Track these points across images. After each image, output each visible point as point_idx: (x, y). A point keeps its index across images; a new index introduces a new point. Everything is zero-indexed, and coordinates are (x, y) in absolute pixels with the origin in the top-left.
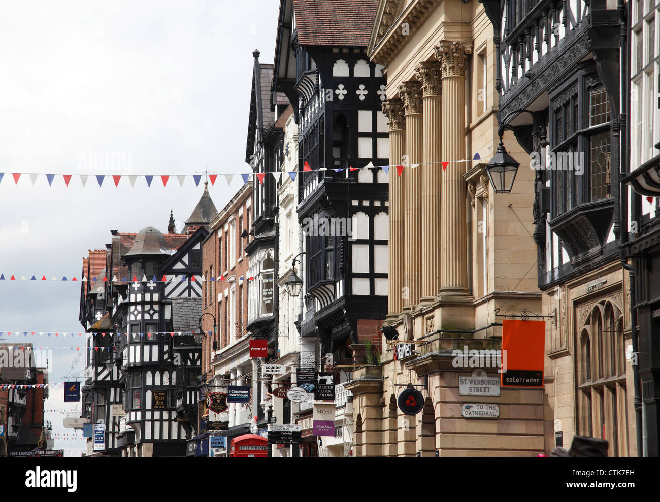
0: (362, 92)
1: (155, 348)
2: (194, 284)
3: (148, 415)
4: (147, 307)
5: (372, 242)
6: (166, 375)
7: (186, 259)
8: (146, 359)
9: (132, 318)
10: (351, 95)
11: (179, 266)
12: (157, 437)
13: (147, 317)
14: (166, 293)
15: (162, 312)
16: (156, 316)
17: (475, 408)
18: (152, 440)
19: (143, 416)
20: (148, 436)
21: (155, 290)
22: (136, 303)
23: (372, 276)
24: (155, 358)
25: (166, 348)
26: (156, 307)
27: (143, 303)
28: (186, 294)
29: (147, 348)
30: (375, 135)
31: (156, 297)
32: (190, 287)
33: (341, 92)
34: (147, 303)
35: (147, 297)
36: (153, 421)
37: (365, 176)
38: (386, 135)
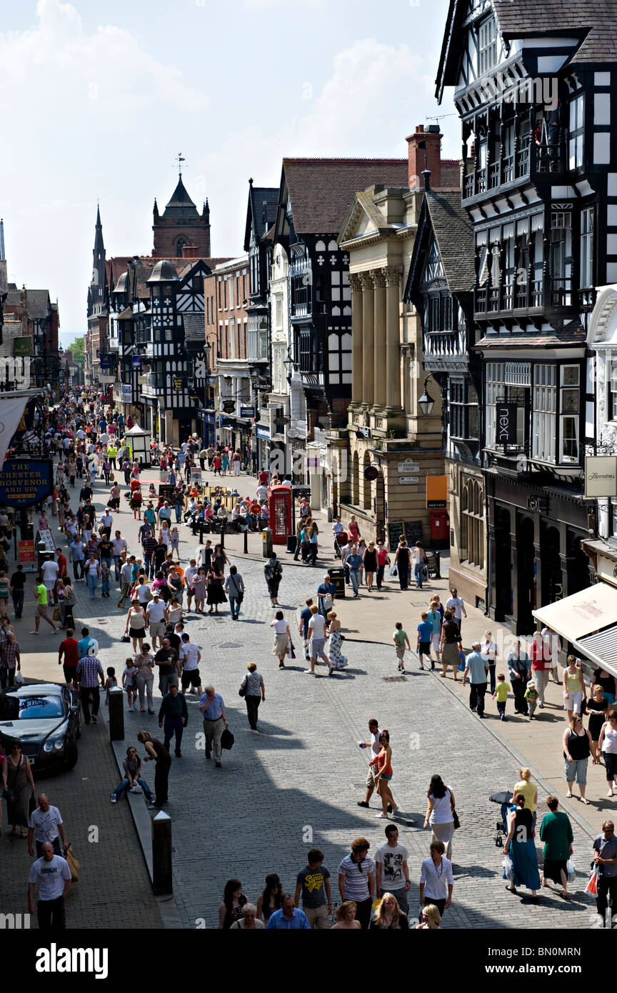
0: (333, 260)
1: (172, 346)
2: (196, 300)
3: (169, 391)
4: (165, 318)
5: (340, 352)
6: (180, 363)
7: (190, 283)
8: (166, 353)
9: (155, 325)
10: (327, 262)
11: (186, 288)
12: (175, 405)
13: (165, 324)
14: (178, 307)
15: (175, 321)
16: (171, 324)
17: (406, 479)
18: (172, 408)
19: (165, 391)
20: (169, 405)
21: (170, 305)
22: (157, 315)
23: (341, 372)
24: (172, 353)
25: (179, 345)
26: (171, 317)
27: (162, 314)
28: (191, 308)
29: (166, 346)
30: (341, 286)
31: (171, 310)
32: (194, 303)
33: (321, 261)
34: (165, 314)
35: (165, 310)
36: (172, 395)
37: (336, 311)
38: (347, 286)
